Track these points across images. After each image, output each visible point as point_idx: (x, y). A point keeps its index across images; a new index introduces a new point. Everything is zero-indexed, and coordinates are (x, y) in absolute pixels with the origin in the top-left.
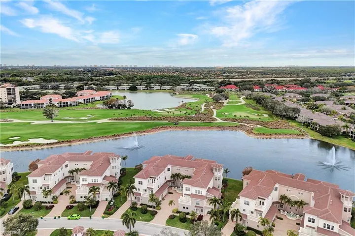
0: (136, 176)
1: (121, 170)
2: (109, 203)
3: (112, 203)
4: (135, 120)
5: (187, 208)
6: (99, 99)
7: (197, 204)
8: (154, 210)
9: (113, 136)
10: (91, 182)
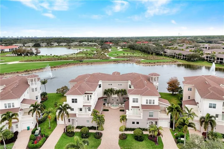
0: (67, 93)
1: (41, 95)
2: (33, 132)
3: (37, 132)
4: (44, 61)
5: (138, 123)
6: (9, 51)
7: (150, 116)
8: (98, 131)
9: (25, 71)
10: (4, 108)
